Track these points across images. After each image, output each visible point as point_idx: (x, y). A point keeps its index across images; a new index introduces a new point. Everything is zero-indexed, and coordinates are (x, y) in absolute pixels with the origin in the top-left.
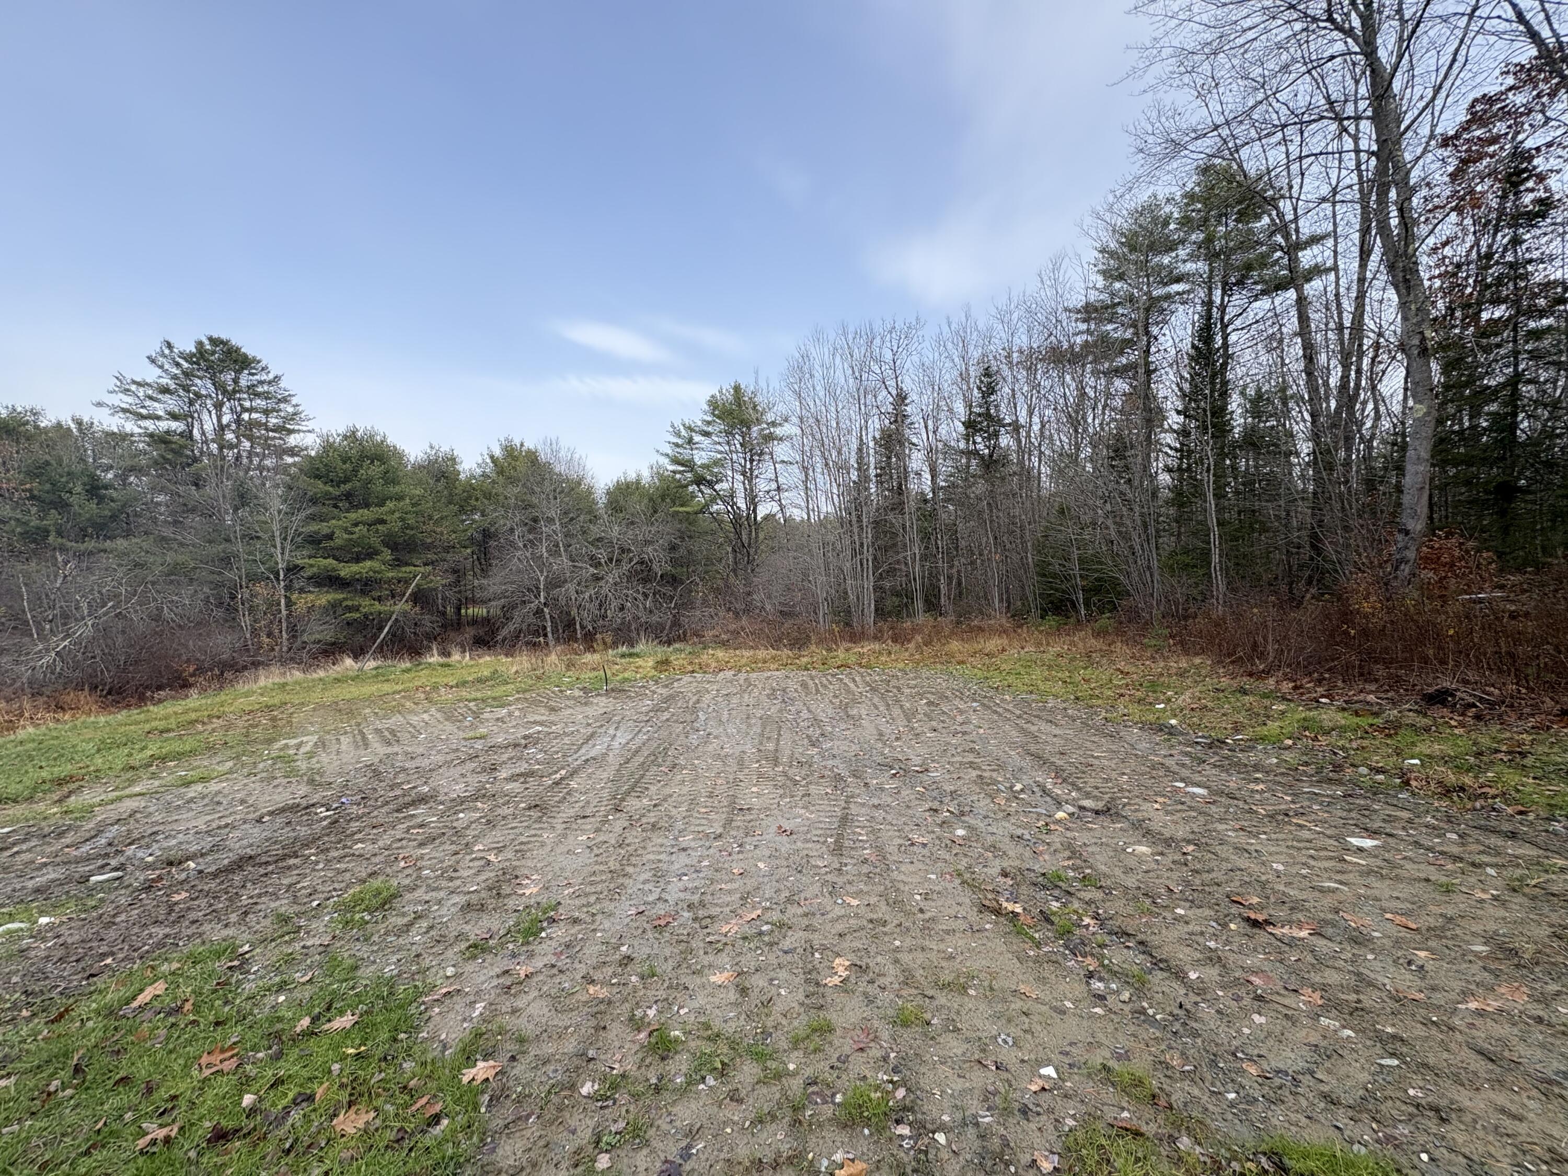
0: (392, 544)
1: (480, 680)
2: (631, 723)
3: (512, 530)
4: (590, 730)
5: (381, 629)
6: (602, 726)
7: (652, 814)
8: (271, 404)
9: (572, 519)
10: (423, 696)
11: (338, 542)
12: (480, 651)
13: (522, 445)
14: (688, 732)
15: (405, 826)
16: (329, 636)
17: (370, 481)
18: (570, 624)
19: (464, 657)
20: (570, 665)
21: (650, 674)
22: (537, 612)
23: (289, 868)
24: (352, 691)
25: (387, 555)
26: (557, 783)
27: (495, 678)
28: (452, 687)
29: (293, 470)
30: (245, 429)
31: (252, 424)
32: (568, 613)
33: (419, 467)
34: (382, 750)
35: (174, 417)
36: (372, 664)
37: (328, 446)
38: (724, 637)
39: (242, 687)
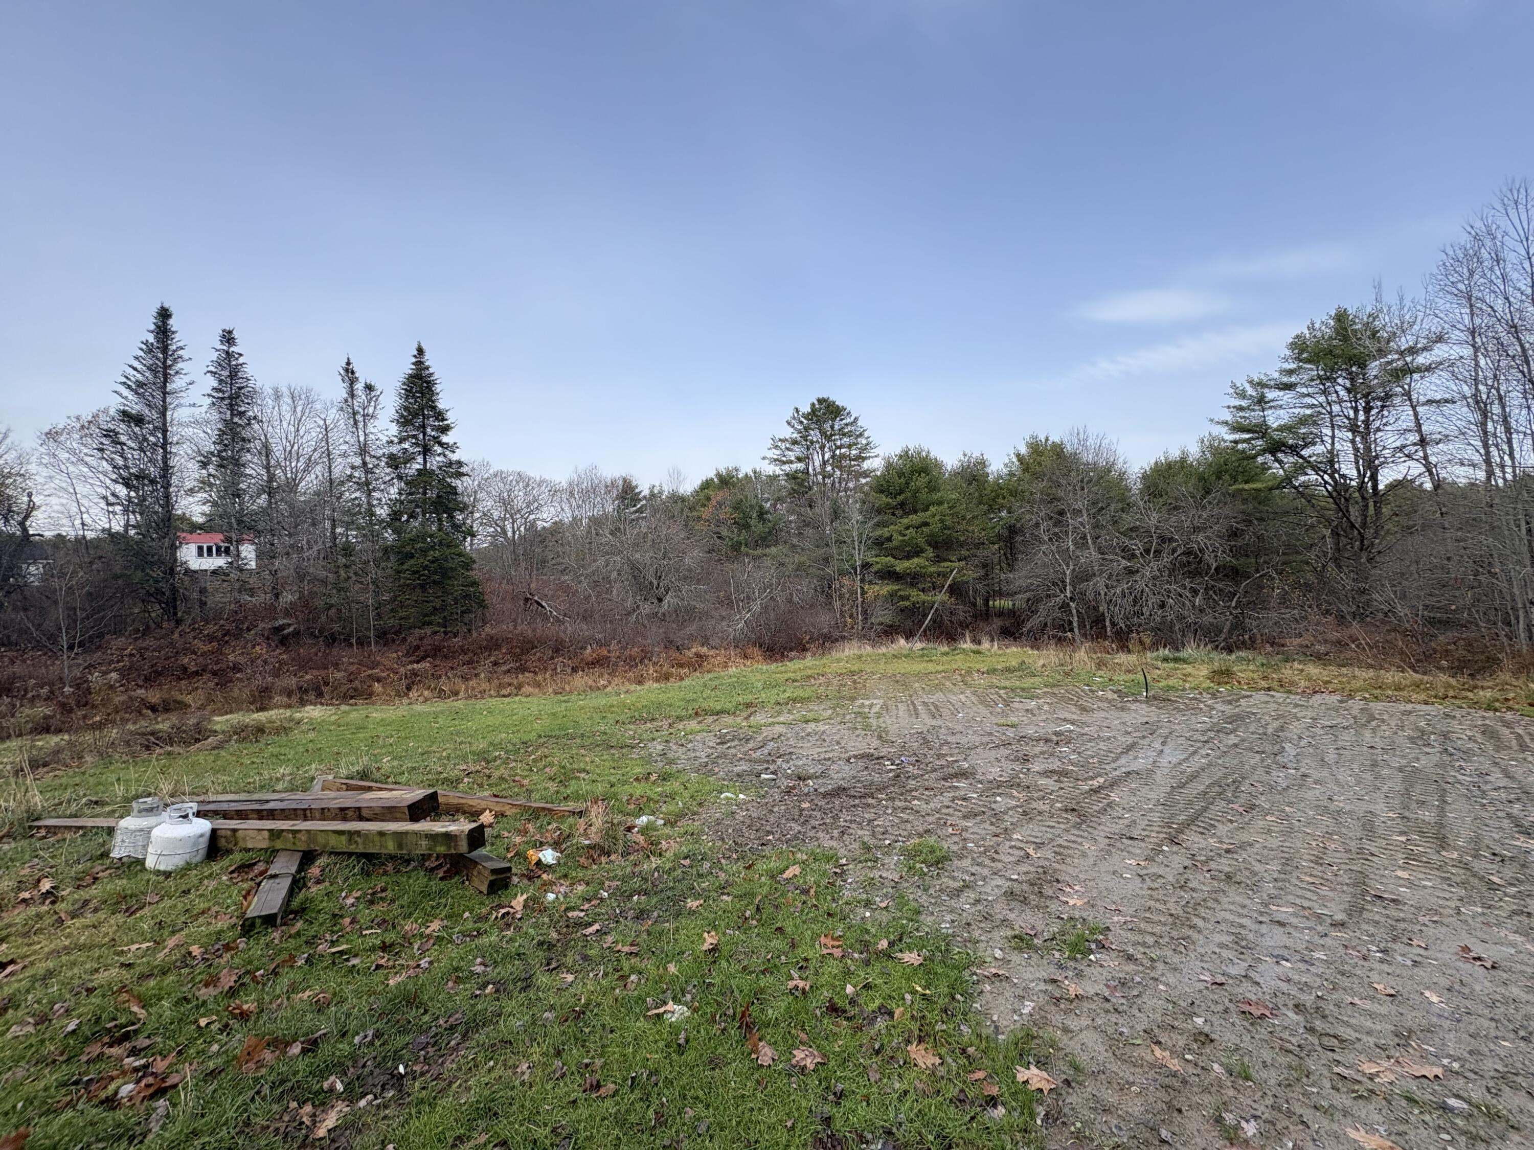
0: (934, 543)
1: (1008, 670)
2: (1181, 741)
3: (1037, 525)
4: (1130, 740)
5: (925, 616)
6: (1144, 737)
7: (1223, 861)
8: (853, 440)
9: (1102, 508)
10: (959, 678)
11: (895, 543)
12: (1007, 642)
13: (1047, 439)
14: (1269, 767)
15: (951, 795)
16: (888, 620)
17: (917, 491)
18: (1099, 620)
19: (992, 646)
20: (1100, 664)
21: (1204, 685)
22: (1062, 607)
23: (869, 805)
24: (904, 666)
25: (930, 553)
26: (1095, 791)
27: (1022, 669)
28: (983, 673)
29: (866, 488)
30: (837, 461)
31: (843, 456)
32: (1096, 609)
33: (955, 474)
34: (930, 722)
35: (799, 460)
36: (919, 645)
37: (889, 465)
38: (1322, 649)
39: (835, 654)
